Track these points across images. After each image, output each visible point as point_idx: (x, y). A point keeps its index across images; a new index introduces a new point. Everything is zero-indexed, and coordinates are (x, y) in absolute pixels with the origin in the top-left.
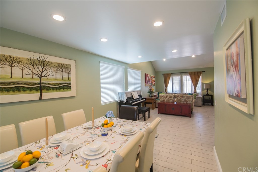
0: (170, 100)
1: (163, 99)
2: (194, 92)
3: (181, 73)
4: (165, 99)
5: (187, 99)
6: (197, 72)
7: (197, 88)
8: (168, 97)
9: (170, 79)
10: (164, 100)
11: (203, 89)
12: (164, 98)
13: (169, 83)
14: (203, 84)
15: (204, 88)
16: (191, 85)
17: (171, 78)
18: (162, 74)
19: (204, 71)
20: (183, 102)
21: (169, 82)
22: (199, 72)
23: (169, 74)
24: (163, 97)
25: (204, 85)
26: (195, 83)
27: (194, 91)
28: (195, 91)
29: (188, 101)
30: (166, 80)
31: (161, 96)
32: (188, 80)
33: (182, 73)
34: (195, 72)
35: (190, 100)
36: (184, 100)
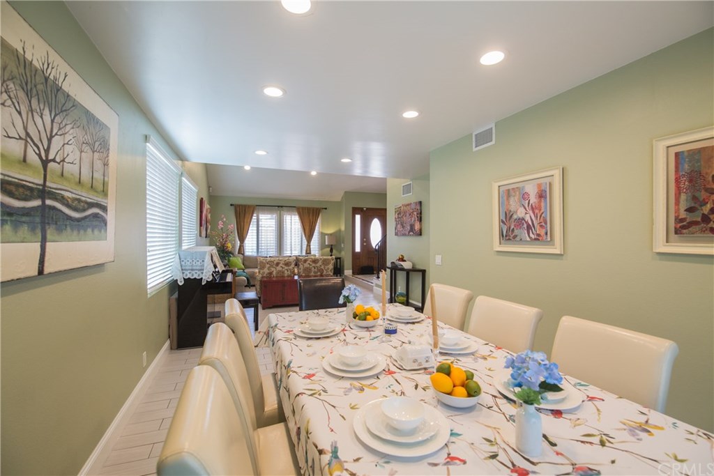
0: (286, 271)
1: (269, 269)
3: (279, 206)
4: (273, 269)
5: (322, 267)
6: (313, 209)
7: (311, 244)
9: (253, 220)
10: (271, 273)
11: (322, 246)
13: (249, 231)
14: (322, 235)
15: (327, 244)
16: (300, 235)
17: (254, 217)
18: (231, 205)
19: (326, 209)
20: (315, 272)
21: (250, 228)
22: (317, 209)
23: (249, 206)
25: (326, 237)
26: (308, 232)
27: (306, 251)
28: (308, 252)
30: (242, 224)
32: (293, 223)
33: (282, 207)
34: (309, 209)
35: (328, 268)
36: (316, 270)
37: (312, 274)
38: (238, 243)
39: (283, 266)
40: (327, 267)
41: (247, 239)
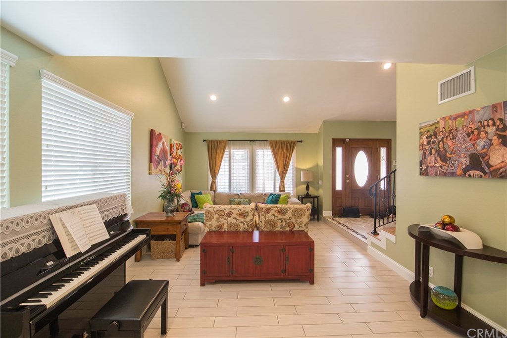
0: (241, 224)
1: (218, 220)
2: (280, 191)
3: (251, 141)
4: (223, 221)
5: (293, 220)
6: (287, 142)
8: (234, 215)
9: (224, 156)
10: (221, 226)
11: (297, 183)
12: (221, 217)
13: (221, 167)
14: (298, 171)
15: (302, 181)
16: (273, 171)
17: (226, 153)
18: (204, 141)
19: (301, 141)
20: (282, 227)
21: (222, 164)
22: (291, 142)
23: (221, 141)
24: (216, 216)
25: (302, 172)
26: (283, 170)
27: (280, 188)
29: (296, 225)
30: (214, 159)
31: (211, 210)
32: (265, 157)
33: (254, 141)
34: (282, 142)
35: (302, 222)
36: (283, 223)
37: (278, 229)
38: (211, 179)
39: (238, 217)
40: (299, 220)
41: (219, 175)
